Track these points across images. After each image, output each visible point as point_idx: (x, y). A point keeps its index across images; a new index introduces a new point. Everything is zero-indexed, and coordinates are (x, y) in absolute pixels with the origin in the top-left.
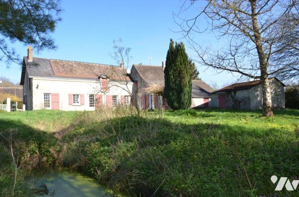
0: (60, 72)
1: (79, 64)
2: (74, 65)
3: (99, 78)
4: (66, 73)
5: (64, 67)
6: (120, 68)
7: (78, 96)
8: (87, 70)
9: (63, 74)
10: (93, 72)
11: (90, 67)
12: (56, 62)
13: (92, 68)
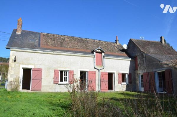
0: (47, 45)
1: (72, 38)
2: (67, 39)
3: (93, 52)
4: (55, 46)
5: (54, 40)
6: (115, 44)
7: (66, 72)
8: (79, 44)
9: (51, 47)
10: (87, 46)
11: (84, 42)
12: (47, 35)
13: (86, 43)
